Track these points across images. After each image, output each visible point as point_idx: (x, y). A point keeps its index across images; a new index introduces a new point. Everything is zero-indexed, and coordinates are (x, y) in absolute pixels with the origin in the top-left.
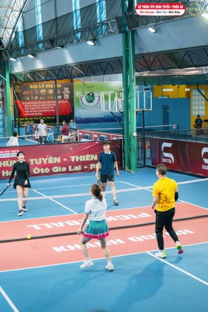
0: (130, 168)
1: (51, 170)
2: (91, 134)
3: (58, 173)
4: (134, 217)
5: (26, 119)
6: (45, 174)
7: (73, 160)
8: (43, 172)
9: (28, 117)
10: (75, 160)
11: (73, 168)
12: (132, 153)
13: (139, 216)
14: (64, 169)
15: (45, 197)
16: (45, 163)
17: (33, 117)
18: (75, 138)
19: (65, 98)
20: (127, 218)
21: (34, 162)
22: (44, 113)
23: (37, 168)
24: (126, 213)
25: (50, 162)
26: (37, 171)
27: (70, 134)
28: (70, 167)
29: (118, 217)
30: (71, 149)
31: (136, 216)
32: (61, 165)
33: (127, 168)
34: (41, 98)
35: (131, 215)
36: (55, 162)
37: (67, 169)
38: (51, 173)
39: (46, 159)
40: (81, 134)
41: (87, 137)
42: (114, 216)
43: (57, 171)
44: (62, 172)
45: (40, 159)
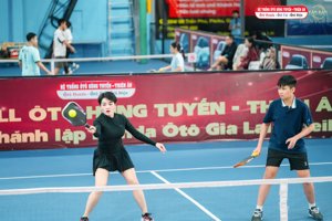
1: (203, 131)
2: (307, 55)
3: (220, 137)
5: (182, 21)
6: (189, 139)
7: (253, 111)
8: (184, 134)
9: (184, 17)
10: (259, 110)
11: (252, 127)
14: (233, 129)
16: (190, 113)
17: (195, 17)
18: (272, 62)
21: (166, 110)
22: (220, 10)
23: (171, 125)
25: (201, 112)
26: (170, 130)
28: (246, 125)
30: (250, 84)
32: (227, 119)
36: (213, 113)
37: (240, 131)
38: (204, 137)
39: (194, 105)
40: (287, 55)
41: (298, 62)
43: (216, 133)
44: (227, 136)
45: (179, 106)
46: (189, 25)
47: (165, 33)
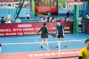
0: (76, 33)
2: (62, 19)
4: (73, 53)
7: (53, 29)
9: (40, 12)
11: (53, 32)
12: (77, 27)
13: (75, 53)
14: (49, 32)
15: (38, 43)
17: (42, 12)
18: (56, 20)
19: (55, 6)
20: (70, 53)
21: (37, 29)
22: (46, 11)
24: (70, 51)
27: (54, 19)
29: (66, 52)
30: (52, 24)
31: (74, 52)
33: (75, 33)
34: (45, 5)
35: (72, 52)
37: (51, 33)
40: (59, 19)
42: (65, 52)
45: (40, 28)
46: (41, 14)
47: (37, 15)
